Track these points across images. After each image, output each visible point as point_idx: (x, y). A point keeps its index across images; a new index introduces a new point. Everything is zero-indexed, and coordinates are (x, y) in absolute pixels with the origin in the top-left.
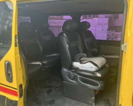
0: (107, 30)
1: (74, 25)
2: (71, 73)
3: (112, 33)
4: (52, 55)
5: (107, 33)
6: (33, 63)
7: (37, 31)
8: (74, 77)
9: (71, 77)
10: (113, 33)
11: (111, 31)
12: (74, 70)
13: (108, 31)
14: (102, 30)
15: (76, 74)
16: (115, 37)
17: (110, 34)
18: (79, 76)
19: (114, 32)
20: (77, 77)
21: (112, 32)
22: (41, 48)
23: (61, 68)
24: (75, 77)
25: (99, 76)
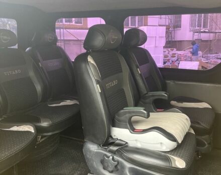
0: (164, 47)
1: (113, 37)
2: (108, 157)
3: (171, 53)
4: (62, 104)
5: (164, 52)
6: (15, 128)
7: (29, 50)
8: (116, 166)
9: (108, 166)
10: (173, 52)
11: (169, 49)
12: (115, 148)
13: (165, 50)
14: (156, 47)
15: (120, 159)
16: (177, 60)
17: (168, 55)
18: (128, 165)
19: (175, 51)
20: (123, 167)
21: (172, 50)
22: (39, 88)
23: (84, 142)
24: (119, 167)
25: (181, 167)
